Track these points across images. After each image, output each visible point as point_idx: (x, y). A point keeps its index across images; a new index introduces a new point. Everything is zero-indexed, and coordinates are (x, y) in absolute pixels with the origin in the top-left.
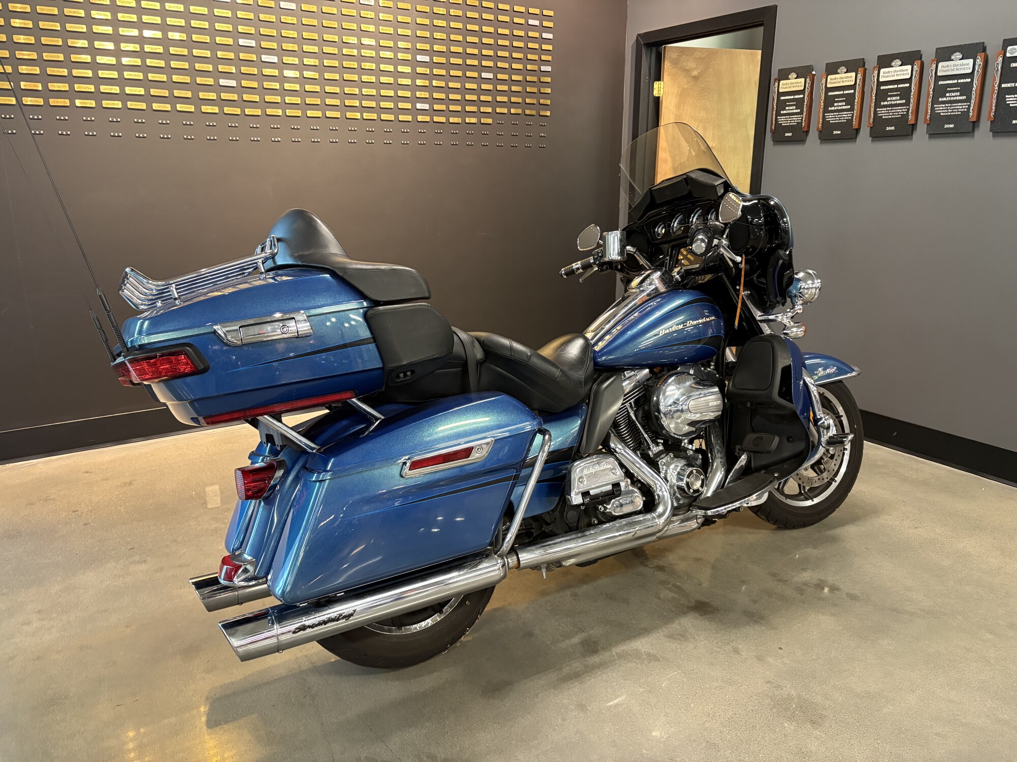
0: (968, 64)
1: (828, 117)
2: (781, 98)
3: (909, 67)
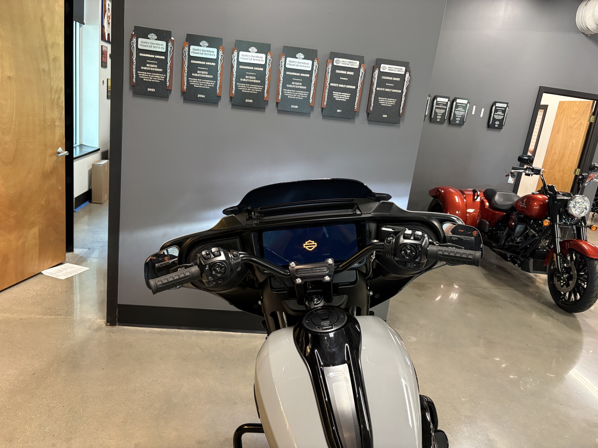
0: (308, 64)
1: (191, 81)
2: (141, 54)
3: (264, 56)
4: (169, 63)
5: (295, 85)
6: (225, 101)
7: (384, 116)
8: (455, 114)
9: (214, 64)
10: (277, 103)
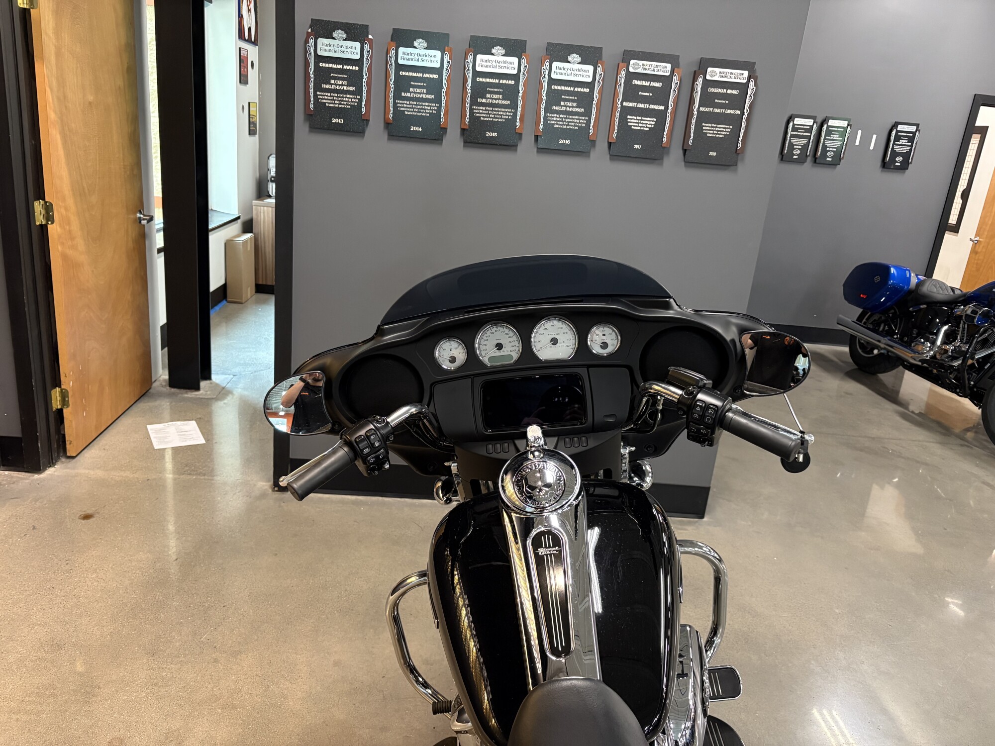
0: (587, 71)
1: (400, 105)
2: (321, 65)
3: (515, 60)
4: (365, 77)
5: (565, 106)
6: (453, 136)
7: (711, 154)
8: (825, 147)
9: (436, 76)
10: (536, 137)
